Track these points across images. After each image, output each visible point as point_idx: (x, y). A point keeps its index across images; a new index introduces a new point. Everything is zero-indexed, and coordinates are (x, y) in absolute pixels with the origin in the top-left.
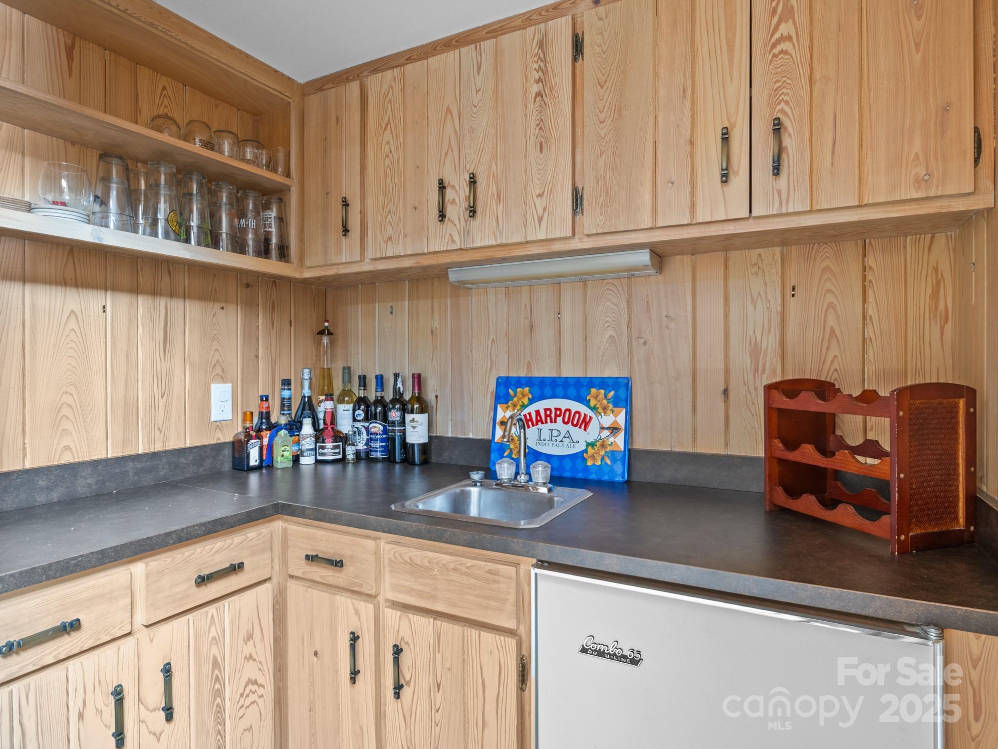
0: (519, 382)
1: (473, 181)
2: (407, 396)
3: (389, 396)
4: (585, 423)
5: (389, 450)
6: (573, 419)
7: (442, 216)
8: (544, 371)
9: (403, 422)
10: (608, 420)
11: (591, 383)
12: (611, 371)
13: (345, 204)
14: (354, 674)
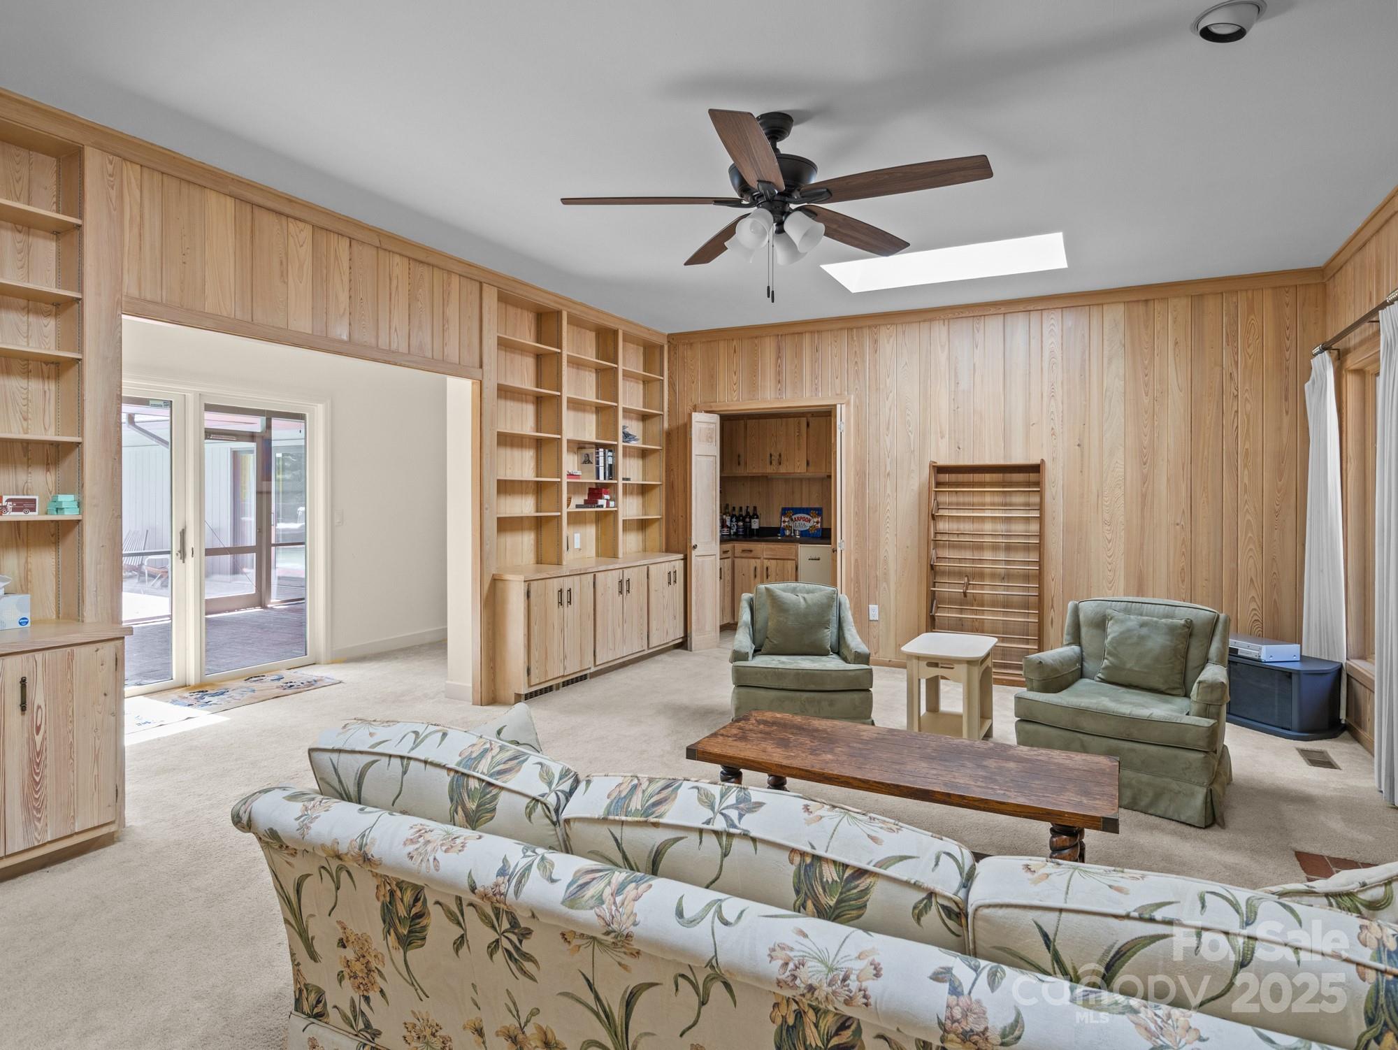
0: (789, 509)
1: (780, 455)
2: (751, 514)
3: (744, 513)
4: (809, 521)
5: (745, 531)
6: (805, 520)
7: (771, 463)
8: (797, 505)
9: (750, 522)
10: (816, 520)
11: (811, 509)
12: (817, 506)
13: (739, 456)
14: (755, 576)
